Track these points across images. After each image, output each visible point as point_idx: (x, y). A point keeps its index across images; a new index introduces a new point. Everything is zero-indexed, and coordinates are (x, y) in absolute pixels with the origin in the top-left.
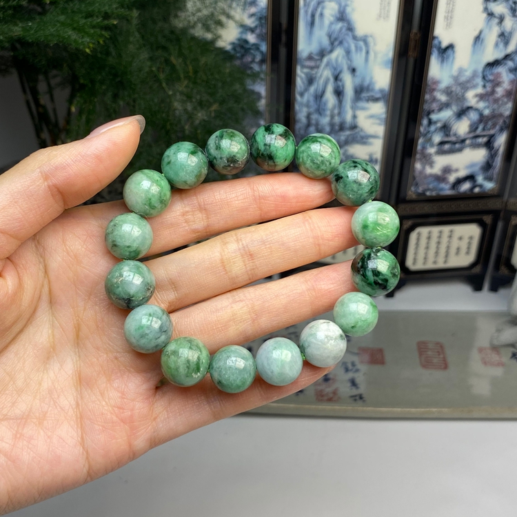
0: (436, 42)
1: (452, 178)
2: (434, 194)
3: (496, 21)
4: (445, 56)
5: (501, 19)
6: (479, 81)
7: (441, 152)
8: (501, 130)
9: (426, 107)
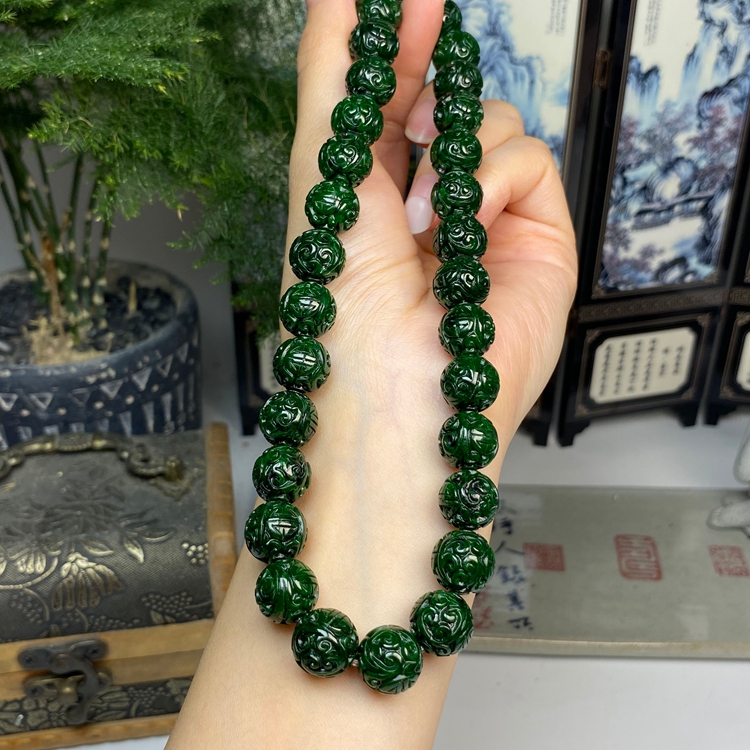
0: (633, 64)
1: (655, 263)
2: (630, 288)
3: (717, 30)
4: (646, 84)
5: (724, 28)
6: (693, 119)
7: (640, 226)
8: (723, 189)
9: (619, 160)
